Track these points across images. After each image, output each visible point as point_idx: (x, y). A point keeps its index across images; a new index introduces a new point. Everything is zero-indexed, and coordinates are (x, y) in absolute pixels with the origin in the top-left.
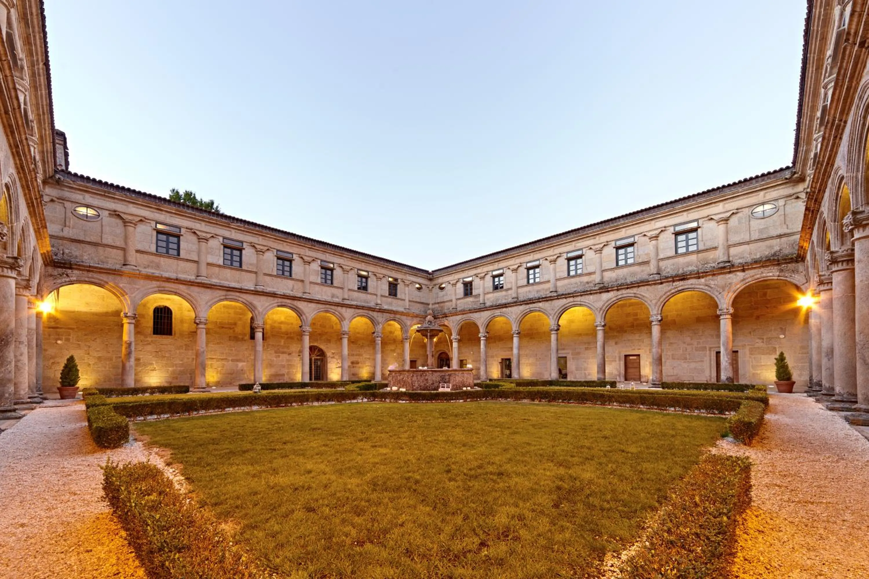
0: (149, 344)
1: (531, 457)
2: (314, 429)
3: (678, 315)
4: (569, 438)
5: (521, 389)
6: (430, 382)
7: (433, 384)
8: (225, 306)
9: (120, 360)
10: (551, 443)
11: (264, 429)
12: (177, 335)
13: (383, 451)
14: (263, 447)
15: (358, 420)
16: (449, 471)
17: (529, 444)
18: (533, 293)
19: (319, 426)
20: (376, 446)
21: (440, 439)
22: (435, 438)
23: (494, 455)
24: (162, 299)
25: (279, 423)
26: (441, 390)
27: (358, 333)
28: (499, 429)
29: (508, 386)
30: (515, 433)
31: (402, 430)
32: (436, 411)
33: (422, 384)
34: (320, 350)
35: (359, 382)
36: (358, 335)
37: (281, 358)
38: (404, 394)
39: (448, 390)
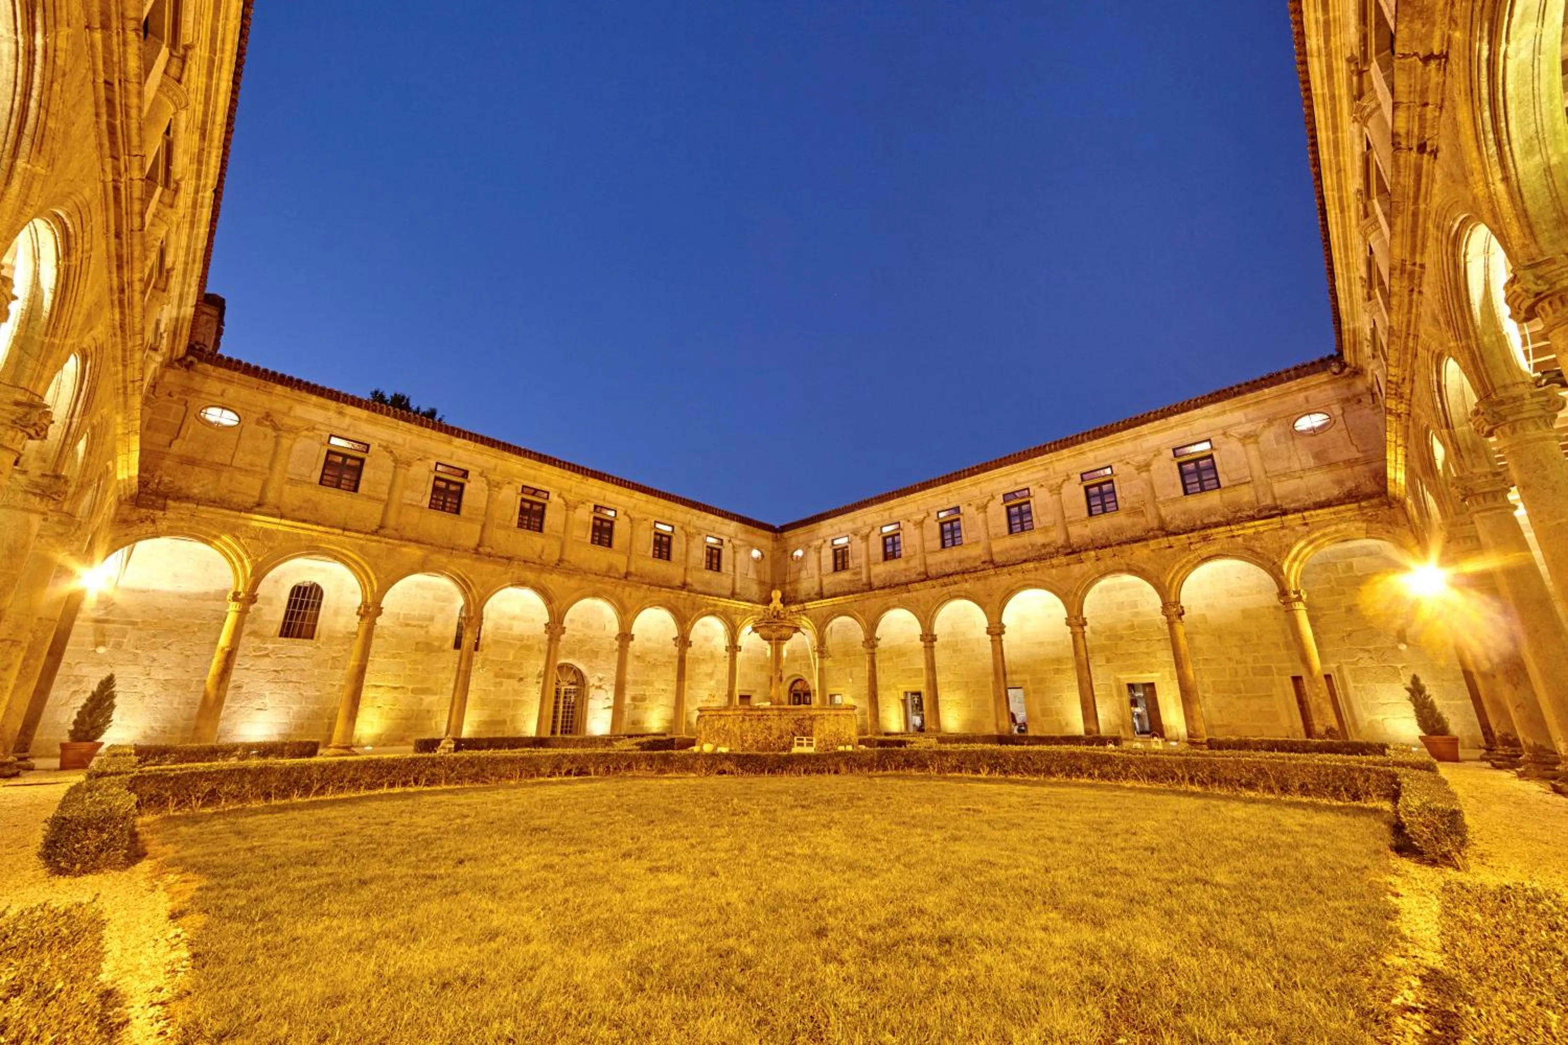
0: (267, 655)
1: (1004, 896)
2: (536, 830)
3: (1207, 606)
4: (1073, 851)
5: (948, 747)
6: (776, 733)
7: (780, 737)
8: (419, 585)
9: (202, 688)
10: (1040, 863)
11: (429, 829)
12: (322, 639)
13: (671, 880)
14: (410, 871)
15: (629, 811)
16: (821, 933)
17: (992, 864)
18: (953, 565)
19: (545, 822)
20: (658, 869)
21: (798, 851)
22: (788, 849)
23: (920, 891)
24: (311, 568)
25: (466, 816)
26: (796, 750)
27: (649, 640)
28: (919, 831)
29: (921, 743)
30: (955, 839)
31: (719, 832)
32: (787, 792)
33: (760, 738)
34: (578, 673)
35: (642, 736)
36: (648, 644)
37: (503, 688)
38: (727, 757)
39: (810, 750)
